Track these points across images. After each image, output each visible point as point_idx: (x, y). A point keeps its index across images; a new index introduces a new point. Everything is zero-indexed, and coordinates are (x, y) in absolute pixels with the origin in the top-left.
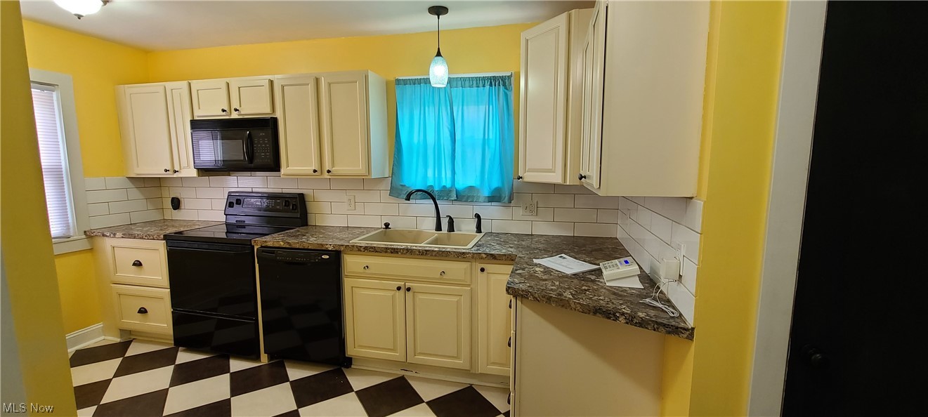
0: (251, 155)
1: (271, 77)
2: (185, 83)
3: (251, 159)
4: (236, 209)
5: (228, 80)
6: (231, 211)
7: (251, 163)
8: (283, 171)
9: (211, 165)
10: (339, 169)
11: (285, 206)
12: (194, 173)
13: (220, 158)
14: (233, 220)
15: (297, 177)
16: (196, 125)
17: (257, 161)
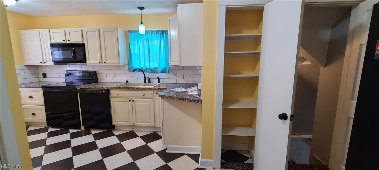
0: (75, 56)
1: (82, 29)
2: (47, 30)
3: (75, 58)
4: (70, 77)
5: (65, 29)
6: (67, 77)
7: (75, 60)
8: (87, 62)
9: (58, 60)
10: (109, 61)
11: (89, 75)
12: (52, 63)
13: (62, 58)
14: (68, 81)
15: (93, 65)
16: (52, 45)
17: (77, 59)
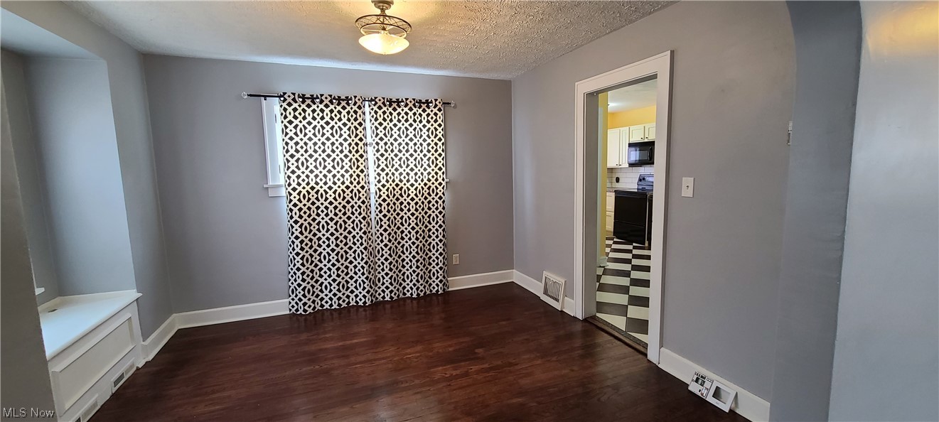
0: (651, 158)
2: (628, 128)
4: (642, 183)
5: (645, 125)
6: (640, 183)
7: (650, 161)
9: (633, 162)
12: (627, 166)
13: (638, 159)
14: (640, 187)
16: (631, 145)
